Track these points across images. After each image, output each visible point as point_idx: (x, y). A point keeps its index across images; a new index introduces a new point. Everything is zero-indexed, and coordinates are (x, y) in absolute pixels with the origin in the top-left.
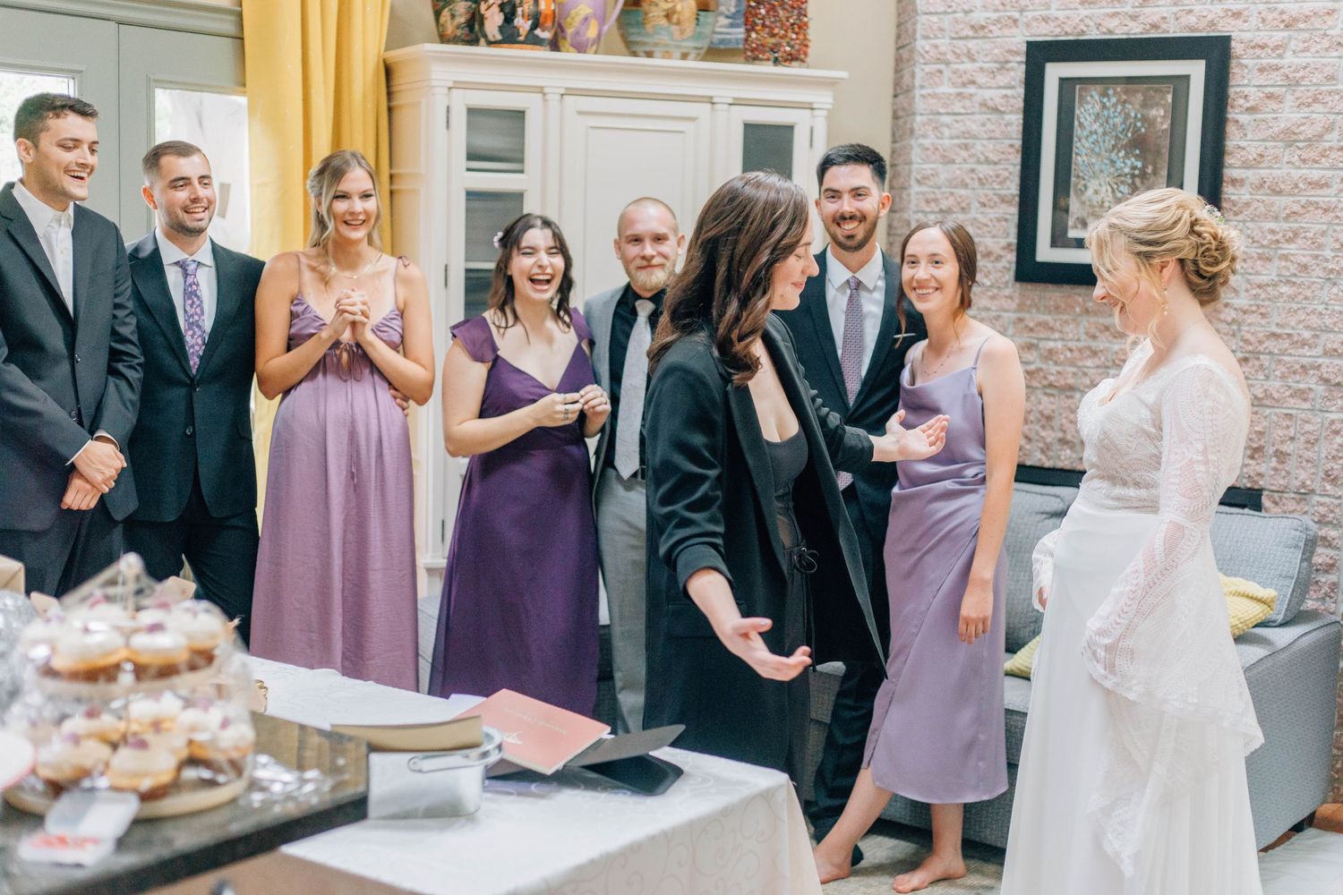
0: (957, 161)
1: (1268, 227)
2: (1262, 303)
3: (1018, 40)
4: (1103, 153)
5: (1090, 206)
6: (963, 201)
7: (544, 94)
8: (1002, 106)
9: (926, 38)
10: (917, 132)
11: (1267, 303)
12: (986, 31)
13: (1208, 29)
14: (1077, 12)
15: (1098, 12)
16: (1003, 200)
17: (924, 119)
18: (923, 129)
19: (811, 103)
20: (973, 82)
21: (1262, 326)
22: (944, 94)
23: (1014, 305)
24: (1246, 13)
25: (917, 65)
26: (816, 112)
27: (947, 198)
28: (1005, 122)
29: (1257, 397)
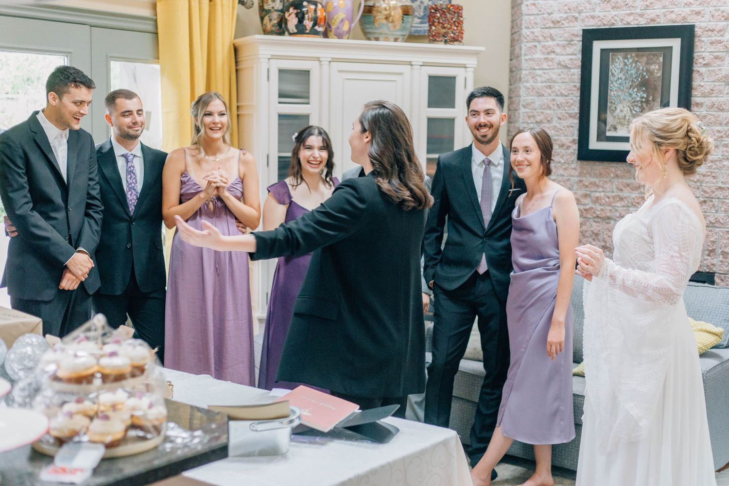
0: (545, 95)
1: (716, 129)
2: (713, 171)
3: (578, 29)
4: (625, 89)
5: (618, 119)
6: (548, 117)
7: (320, 61)
9: (527, 28)
10: (523, 80)
11: (716, 171)
12: (560, 24)
13: (682, 21)
14: (610, 13)
15: (622, 13)
16: (571, 116)
17: (527, 72)
18: (526, 77)
19: (465, 65)
20: (554, 52)
21: (714, 183)
22: (537, 58)
23: (577, 173)
24: (703, 12)
25: (523, 43)
26: (468, 69)
27: (539, 115)
28: (571, 73)
29: (711, 222)
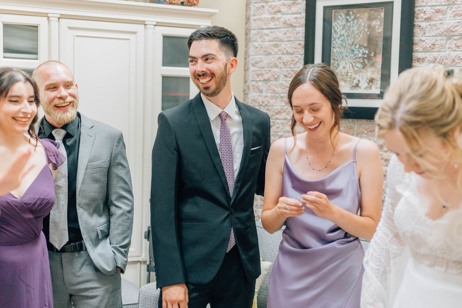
0: (272, 54)
4: (347, 46)
5: (341, 75)
6: (275, 75)
7: (48, 17)
10: (252, 39)
17: (255, 32)
18: (255, 37)
22: (265, 18)
25: (252, 4)
27: (267, 73)
28: (296, 32)
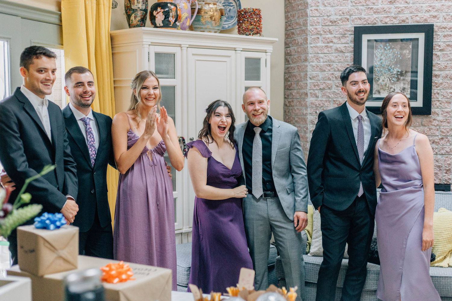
0: (326, 71)
1: (449, 91)
2: (448, 118)
3: (350, 26)
4: (385, 66)
5: (381, 86)
6: (329, 85)
7: (181, 47)
8: (344, 50)
9: (312, 25)
10: (309, 60)
11: (450, 118)
12: (337, 23)
13: (424, 22)
14: (373, 16)
15: (381, 16)
17: (313, 55)
18: (312, 59)
19: (266, 50)
20: (332, 42)
21: (448, 127)
22: (320, 46)
24: (438, 16)
25: (308, 35)
26: (267, 53)
27: (322, 84)
28: (345, 56)
29: (447, 152)
